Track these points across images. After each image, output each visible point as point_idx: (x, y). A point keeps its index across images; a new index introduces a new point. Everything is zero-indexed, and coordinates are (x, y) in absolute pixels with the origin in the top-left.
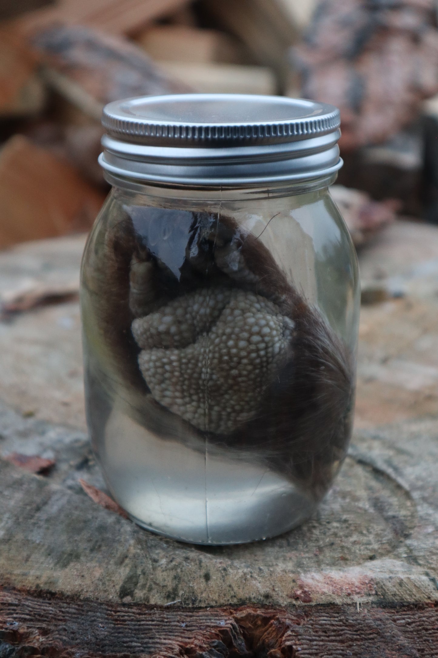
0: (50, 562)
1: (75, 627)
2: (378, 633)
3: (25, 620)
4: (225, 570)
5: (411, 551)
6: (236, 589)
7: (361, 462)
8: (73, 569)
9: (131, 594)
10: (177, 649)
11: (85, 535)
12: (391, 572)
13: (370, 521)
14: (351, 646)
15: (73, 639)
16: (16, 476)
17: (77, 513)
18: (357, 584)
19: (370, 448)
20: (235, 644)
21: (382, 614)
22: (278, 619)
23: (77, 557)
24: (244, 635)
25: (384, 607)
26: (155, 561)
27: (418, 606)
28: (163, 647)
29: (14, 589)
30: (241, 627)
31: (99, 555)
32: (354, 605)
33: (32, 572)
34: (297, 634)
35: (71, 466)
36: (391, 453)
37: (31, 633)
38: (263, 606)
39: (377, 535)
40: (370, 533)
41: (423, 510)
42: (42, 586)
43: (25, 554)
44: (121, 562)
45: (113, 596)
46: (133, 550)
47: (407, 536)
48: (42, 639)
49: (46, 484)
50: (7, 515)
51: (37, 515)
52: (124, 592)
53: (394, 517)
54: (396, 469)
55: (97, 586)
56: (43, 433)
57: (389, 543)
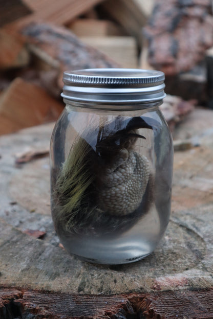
0: (47, 278)
1: (60, 305)
2: (190, 302)
3: (38, 304)
4: (123, 278)
5: (204, 265)
6: (128, 286)
7: (181, 226)
8: (57, 280)
9: (83, 290)
10: (104, 313)
11: (62, 265)
12: (195, 275)
13: (186, 253)
14: (178, 308)
15: (59, 311)
16: (29, 240)
17: (57, 255)
18: (181, 281)
19: (185, 219)
20: (128, 310)
21: (191, 294)
22: (147, 298)
23: (59, 275)
24: (132, 305)
25: (192, 291)
26: (93, 275)
27: (207, 290)
28: (98, 313)
29: (32, 290)
30: (131, 302)
31: (68, 274)
32: (179, 290)
33: (40, 283)
34: (155, 304)
35: (53, 234)
36: (195, 221)
37: (41, 309)
38: (140, 293)
39: (189, 259)
40: (186, 258)
41: (209, 246)
42: (44, 288)
43: (36, 275)
44: (78, 276)
45: (75, 291)
46: (82, 271)
47: (202, 259)
48: (46, 311)
49: (43, 243)
50: (27, 258)
51: (40, 257)
52: (80, 290)
53: (196, 250)
54: (197, 228)
55: (68, 287)
56: (39, 219)
57: (195, 262)
